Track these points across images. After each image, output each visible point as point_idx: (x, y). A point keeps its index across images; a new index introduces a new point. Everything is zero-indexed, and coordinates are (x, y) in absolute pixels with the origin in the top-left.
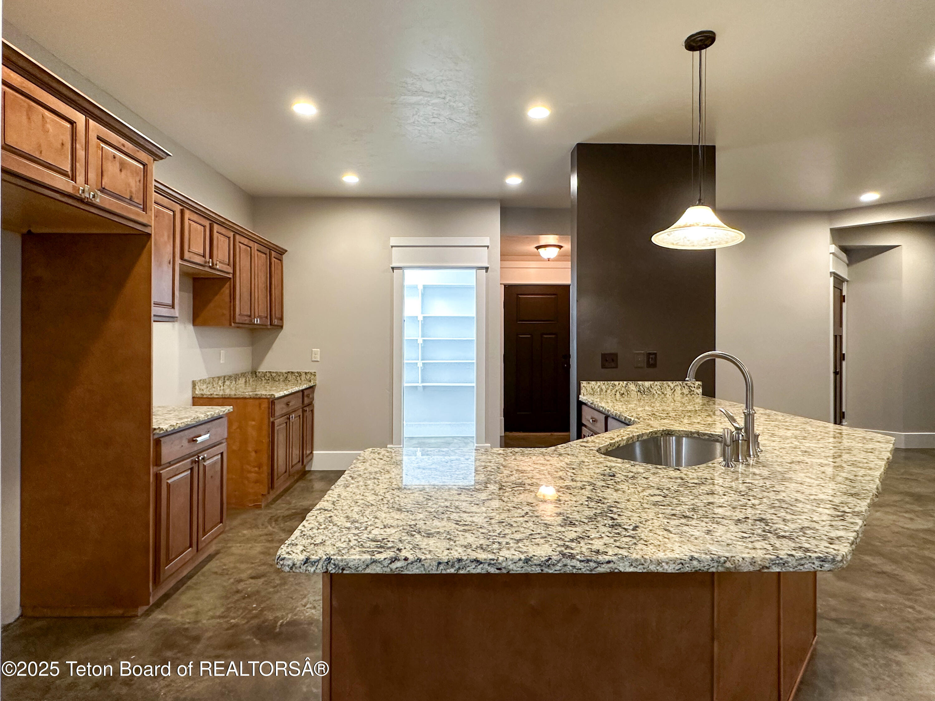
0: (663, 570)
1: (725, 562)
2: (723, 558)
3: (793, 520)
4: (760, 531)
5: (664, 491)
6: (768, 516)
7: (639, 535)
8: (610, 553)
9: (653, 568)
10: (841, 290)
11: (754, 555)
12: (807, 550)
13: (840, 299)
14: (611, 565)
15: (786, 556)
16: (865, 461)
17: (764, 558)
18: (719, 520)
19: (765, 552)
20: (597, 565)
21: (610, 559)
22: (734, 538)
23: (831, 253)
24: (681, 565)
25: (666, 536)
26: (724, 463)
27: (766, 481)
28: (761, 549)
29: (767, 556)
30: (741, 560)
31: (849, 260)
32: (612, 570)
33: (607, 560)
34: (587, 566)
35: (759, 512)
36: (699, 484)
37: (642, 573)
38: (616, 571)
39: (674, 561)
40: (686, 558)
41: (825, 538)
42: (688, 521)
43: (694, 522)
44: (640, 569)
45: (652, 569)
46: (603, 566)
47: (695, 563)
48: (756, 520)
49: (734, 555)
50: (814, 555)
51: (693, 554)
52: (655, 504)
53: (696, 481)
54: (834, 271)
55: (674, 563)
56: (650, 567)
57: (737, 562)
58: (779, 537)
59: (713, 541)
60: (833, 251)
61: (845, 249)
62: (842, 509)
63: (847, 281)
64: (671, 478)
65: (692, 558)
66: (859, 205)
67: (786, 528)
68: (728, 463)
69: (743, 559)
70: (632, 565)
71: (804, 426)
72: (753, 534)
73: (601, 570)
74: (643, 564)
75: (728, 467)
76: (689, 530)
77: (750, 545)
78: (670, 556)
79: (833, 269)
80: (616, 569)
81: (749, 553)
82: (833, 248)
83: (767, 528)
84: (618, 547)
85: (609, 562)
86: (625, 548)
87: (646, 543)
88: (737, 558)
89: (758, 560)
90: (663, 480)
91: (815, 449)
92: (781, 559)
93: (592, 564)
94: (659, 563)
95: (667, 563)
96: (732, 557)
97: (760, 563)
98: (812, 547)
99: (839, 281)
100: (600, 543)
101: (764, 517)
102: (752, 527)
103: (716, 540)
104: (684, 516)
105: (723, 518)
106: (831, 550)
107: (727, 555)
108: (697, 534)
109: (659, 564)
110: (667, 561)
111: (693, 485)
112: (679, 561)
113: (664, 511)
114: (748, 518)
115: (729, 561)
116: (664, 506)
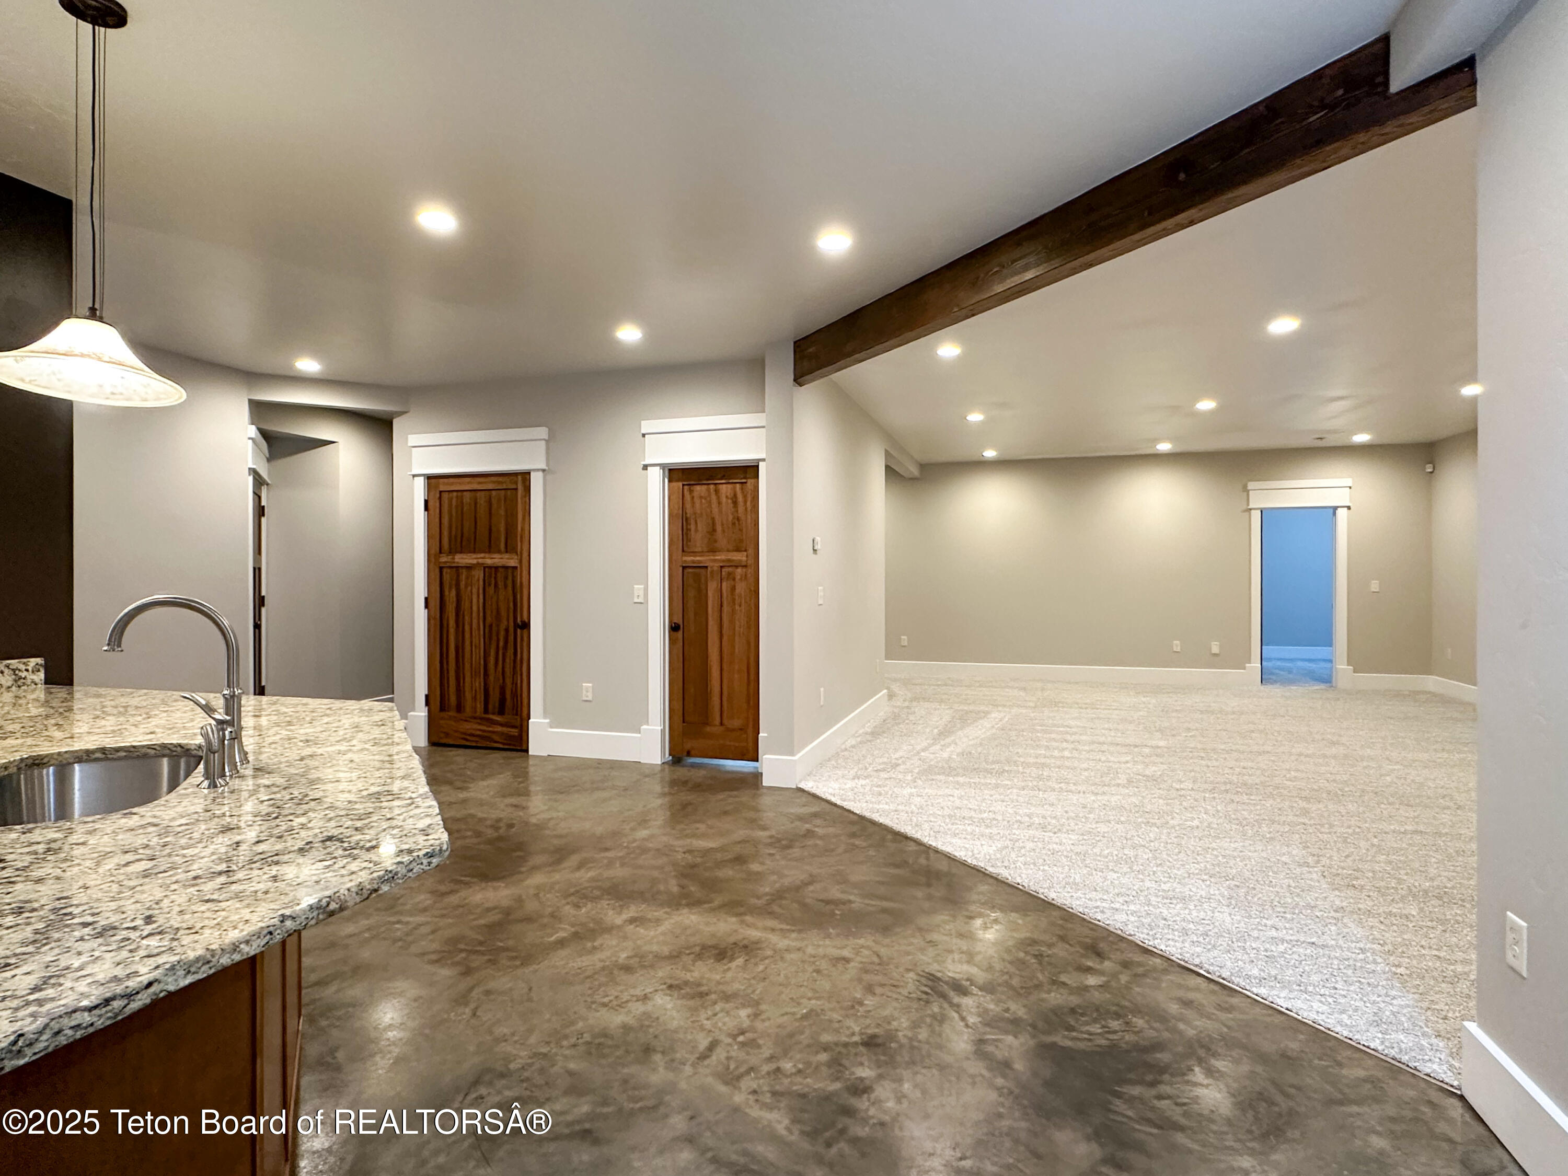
0: (242, 955)
1: (328, 904)
2: (324, 900)
3: (366, 825)
4: (340, 852)
5: (141, 851)
6: (335, 832)
7: (168, 925)
8: (143, 970)
9: (225, 961)
10: (260, 498)
11: (360, 880)
12: (410, 852)
13: (260, 512)
14: (154, 988)
15: (395, 866)
16: (385, 736)
17: (372, 879)
18: (275, 858)
19: (369, 872)
20: (126, 1002)
21: (152, 979)
22: (318, 872)
23: (250, 438)
24: (268, 937)
25: (216, 909)
26: (206, 783)
27: (291, 790)
28: (361, 870)
29: (375, 875)
30: (346, 892)
31: (270, 452)
32: (154, 997)
33: (146, 982)
34: (107, 1012)
35: (319, 831)
36: (193, 824)
37: (209, 977)
38: (162, 995)
39: (258, 934)
40: (276, 921)
41: (417, 832)
42: (229, 877)
43: (240, 875)
44: (204, 972)
45: (224, 963)
46: (139, 996)
47: (289, 923)
48: (323, 841)
49: (336, 890)
50: (421, 853)
51: (280, 913)
52: (146, 874)
53: (183, 821)
54: (254, 467)
55: (259, 937)
56: (221, 961)
57: (342, 897)
58: (368, 850)
59: (291, 885)
60: (253, 436)
61: (265, 434)
62: (407, 796)
63: (268, 484)
64: (132, 830)
65: (283, 918)
66: (292, 374)
67: (368, 837)
68: (215, 782)
69: (349, 890)
70: (189, 972)
71: (274, 707)
72: (335, 858)
73: (135, 1005)
74: (208, 962)
75: (215, 786)
76: (246, 887)
77: (344, 872)
78: (251, 929)
79: (254, 464)
80: (161, 991)
81: (351, 881)
82: (252, 431)
83: (346, 845)
84: (149, 956)
85: (150, 985)
86: (164, 952)
87: (193, 931)
88: (342, 891)
89: (366, 884)
90: (120, 837)
91: (316, 735)
92: (391, 872)
93: (116, 1004)
94: (235, 948)
95: (247, 942)
96: (335, 893)
97: (368, 887)
98: (413, 847)
99: (259, 482)
100: (106, 966)
101: (330, 834)
102: (326, 851)
103: (295, 883)
104: (214, 873)
105: (277, 855)
106: (432, 842)
107: (328, 893)
108: (262, 887)
109: (235, 950)
110: (248, 938)
111: (183, 828)
112: (265, 932)
113: (174, 879)
114: (311, 842)
115: (333, 901)
116: (165, 872)
